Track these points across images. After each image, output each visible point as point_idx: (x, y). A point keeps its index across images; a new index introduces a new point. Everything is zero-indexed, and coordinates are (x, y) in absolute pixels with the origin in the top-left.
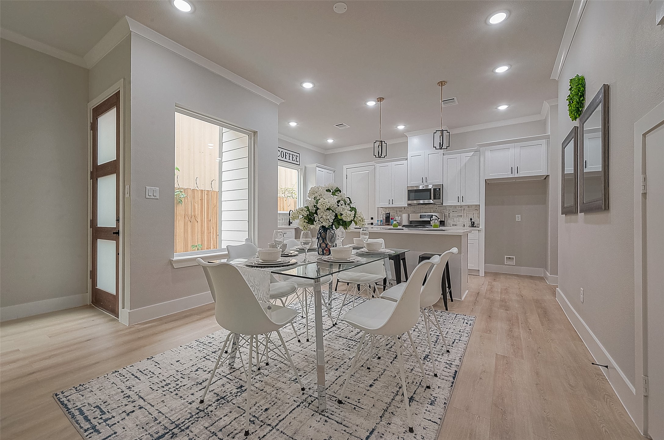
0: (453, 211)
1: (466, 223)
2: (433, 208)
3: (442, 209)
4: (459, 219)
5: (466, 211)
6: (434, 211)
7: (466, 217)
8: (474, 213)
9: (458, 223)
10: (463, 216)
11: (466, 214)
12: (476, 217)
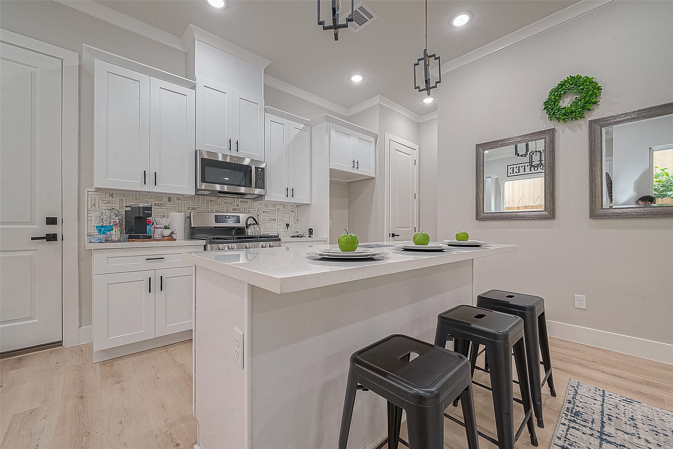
0: (264, 212)
1: (280, 230)
2: (231, 203)
3: (247, 207)
4: (272, 224)
5: (280, 212)
6: (233, 210)
7: (280, 222)
8: (289, 215)
9: (270, 231)
10: (277, 220)
11: (281, 218)
12: (292, 222)
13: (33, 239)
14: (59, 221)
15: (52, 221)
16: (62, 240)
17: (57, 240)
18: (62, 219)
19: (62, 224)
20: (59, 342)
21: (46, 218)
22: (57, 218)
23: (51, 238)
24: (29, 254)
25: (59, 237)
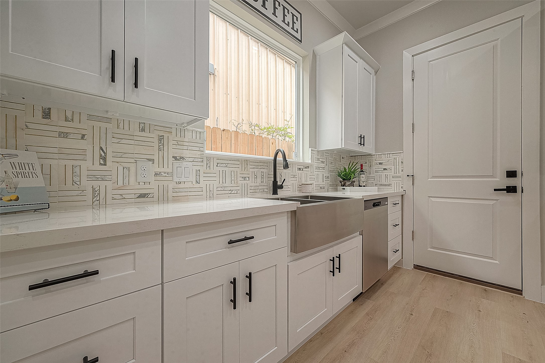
13: (495, 190)
14: (519, 174)
15: (511, 174)
16: (522, 192)
17: (517, 193)
18: (522, 171)
19: (522, 177)
20: (519, 291)
21: (506, 171)
22: (517, 171)
23: (511, 190)
24: (492, 202)
25: (519, 190)
